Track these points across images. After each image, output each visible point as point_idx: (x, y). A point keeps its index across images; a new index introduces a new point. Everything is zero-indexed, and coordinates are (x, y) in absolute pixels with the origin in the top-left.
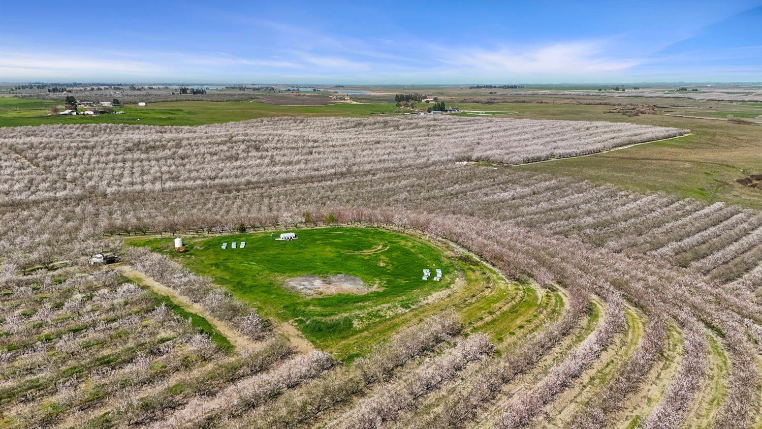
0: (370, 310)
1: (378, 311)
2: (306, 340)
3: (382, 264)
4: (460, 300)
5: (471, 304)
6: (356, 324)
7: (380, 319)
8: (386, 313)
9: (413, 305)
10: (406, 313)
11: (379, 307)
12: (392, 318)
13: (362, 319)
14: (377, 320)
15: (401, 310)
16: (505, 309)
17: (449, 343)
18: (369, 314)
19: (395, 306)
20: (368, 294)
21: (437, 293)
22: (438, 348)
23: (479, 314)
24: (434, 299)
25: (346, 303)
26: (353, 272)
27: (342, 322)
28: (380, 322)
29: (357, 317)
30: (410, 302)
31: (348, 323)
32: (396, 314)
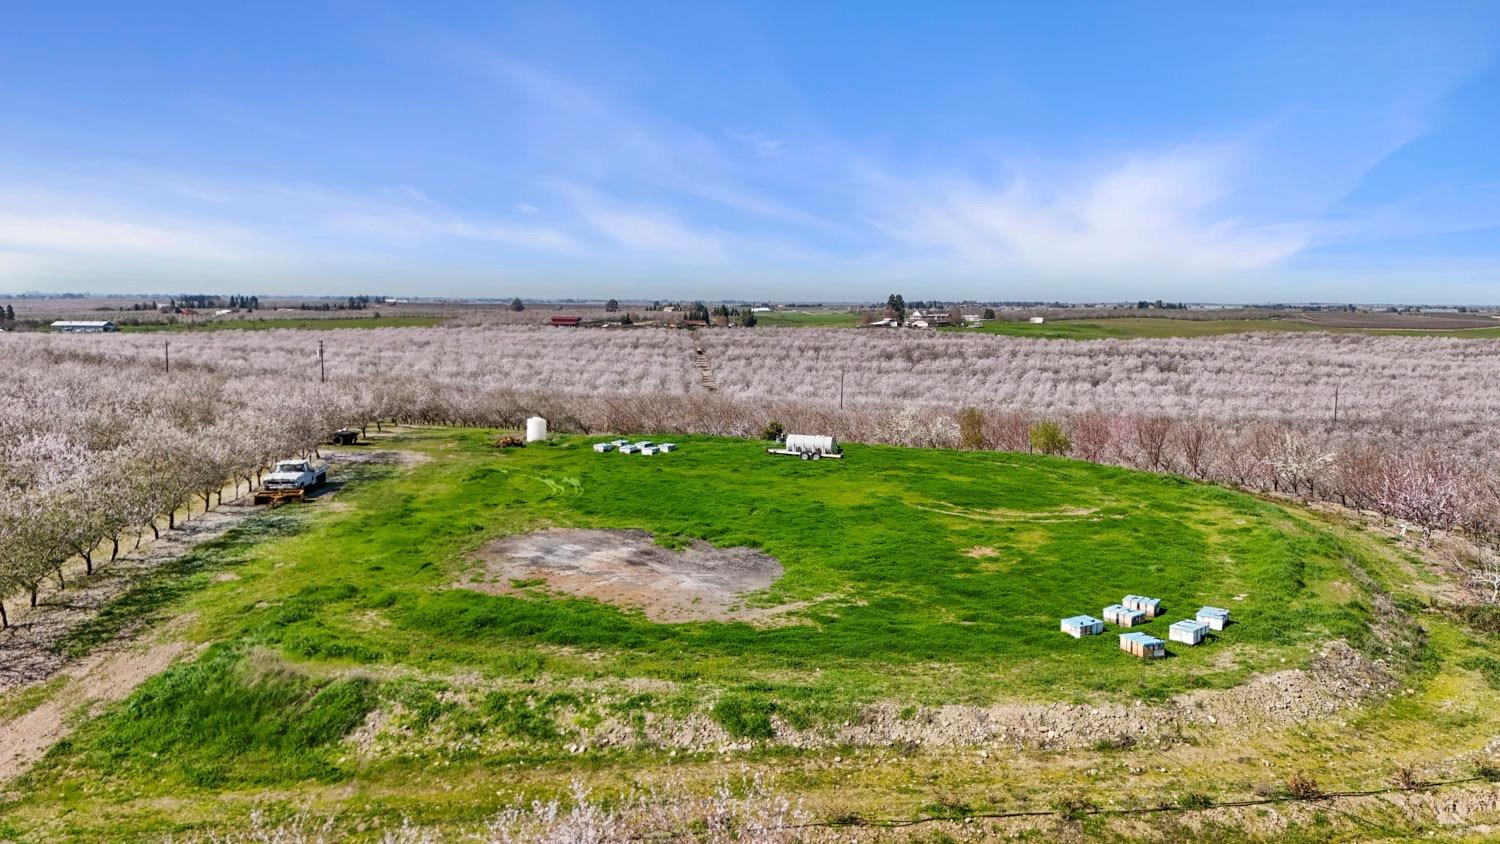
1: (564, 698)
6: (373, 731)
8: (596, 720)
15: (696, 733)
27: (310, 701)
31: (334, 714)
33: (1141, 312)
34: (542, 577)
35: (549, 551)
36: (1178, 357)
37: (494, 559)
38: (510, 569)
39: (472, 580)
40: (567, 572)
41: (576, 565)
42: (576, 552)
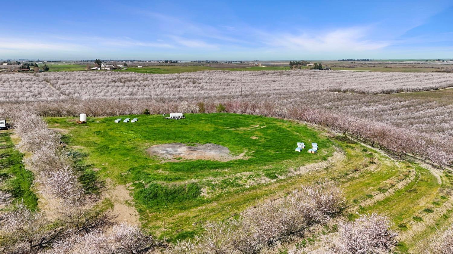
0: (227, 177)
1: (237, 178)
2: (134, 208)
3: (254, 138)
4: (340, 173)
5: (353, 179)
6: (205, 192)
7: (237, 188)
8: (246, 181)
9: (281, 175)
10: (271, 184)
11: (239, 175)
12: (253, 188)
13: (214, 187)
14: (233, 189)
15: (265, 180)
16: (400, 186)
17: (326, 226)
18: (224, 182)
19: (258, 175)
20: (230, 161)
21: (312, 165)
22: (310, 232)
23: (367, 191)
24: (307, 170)
25: (201, 168)
26: (223, 142)
27: (187, 189)
28: (236, 192)
29: (209, 184)
30: (278, 172)
31: (196, 190)
32: (258, 184)
33: (167, 64)
34: (179, 157)
36: (195, 79)
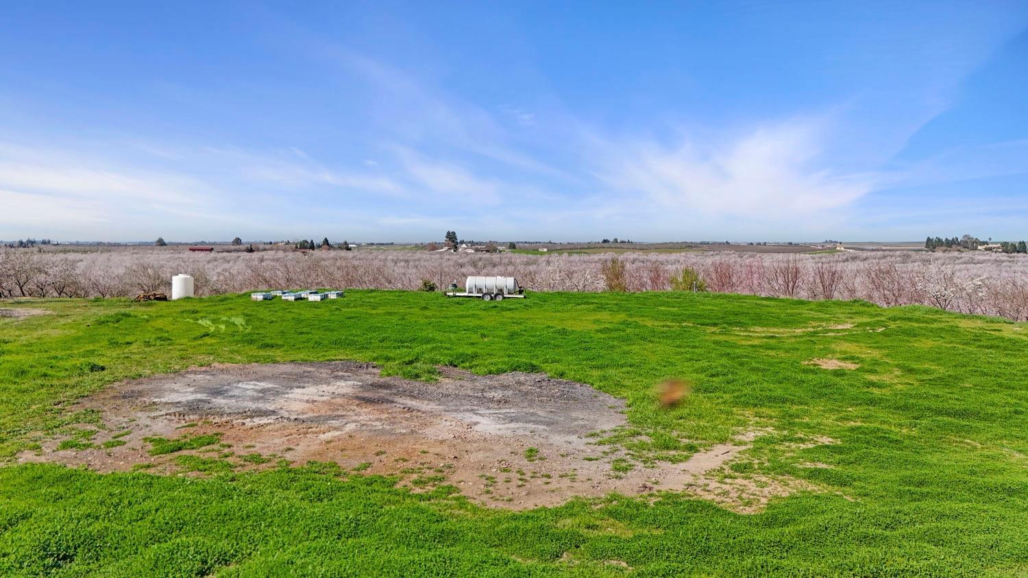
34: (211, 431)
35: (217, 392)
37: (117, 409)
38: (148, 422)
39: (65, 446)
40: (257, 421)
41: (272, 408)
42: (263, 391)
